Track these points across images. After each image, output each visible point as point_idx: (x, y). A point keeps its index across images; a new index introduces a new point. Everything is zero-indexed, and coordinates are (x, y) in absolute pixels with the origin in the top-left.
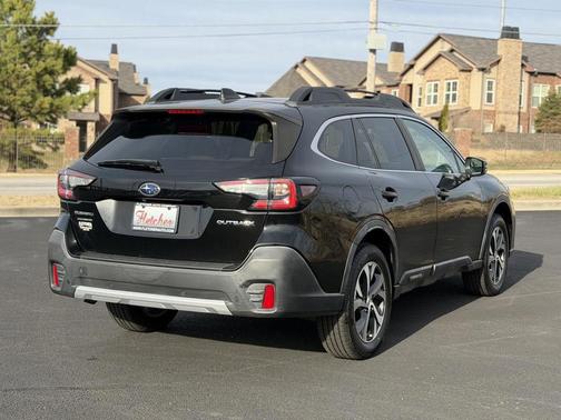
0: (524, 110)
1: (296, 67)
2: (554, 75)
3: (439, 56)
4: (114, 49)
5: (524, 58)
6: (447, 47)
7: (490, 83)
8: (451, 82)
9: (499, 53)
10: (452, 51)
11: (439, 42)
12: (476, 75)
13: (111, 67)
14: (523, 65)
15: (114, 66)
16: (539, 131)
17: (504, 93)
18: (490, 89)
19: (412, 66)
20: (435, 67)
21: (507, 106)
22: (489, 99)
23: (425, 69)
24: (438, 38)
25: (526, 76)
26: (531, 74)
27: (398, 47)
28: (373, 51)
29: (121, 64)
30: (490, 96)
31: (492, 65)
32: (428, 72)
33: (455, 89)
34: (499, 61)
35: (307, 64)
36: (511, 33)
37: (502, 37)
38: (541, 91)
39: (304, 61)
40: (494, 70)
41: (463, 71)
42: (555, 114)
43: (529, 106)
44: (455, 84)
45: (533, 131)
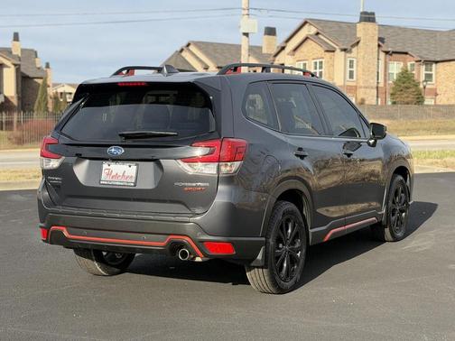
0: (381, 85)
1: (182, 50)
2: (406, 53)
3: (307, 38)
4: (16, 37)
5: (381, 39)
6: (313, 30)
7: (351, 62)
8: (318, 61)
9: (358, 36)
10: (318, 34)
11: (307, 26)
12: (339, 55)
13: (14, 53)
14: (379, 46)
15: (17, 52)
16: (394, 103)
17: (363, 70)
18: (351, 66)
19: (283, 48)
20: (303, 48)
21: (367, 81)
22: (351, 76)
23: (295, 50)
24: (306, 23)
25: (382, 55)
26: (387, 53)
27: (271, 32)
28: (246, 34)
29: (23, 50)
30: (351, 73)
31: (353, 46)
32: (297, 53)
33: (321, 67)
34: (358, 43)
35: (191, 48)
36: (368, 17)
37: (360, 21)
38: (396, 68)
39: (188, 45)
40: (354, 50)
41: (327, 51)
42: (407, 88)
43: (385, 81)
44: (321, 63)
45: (390, 103)
